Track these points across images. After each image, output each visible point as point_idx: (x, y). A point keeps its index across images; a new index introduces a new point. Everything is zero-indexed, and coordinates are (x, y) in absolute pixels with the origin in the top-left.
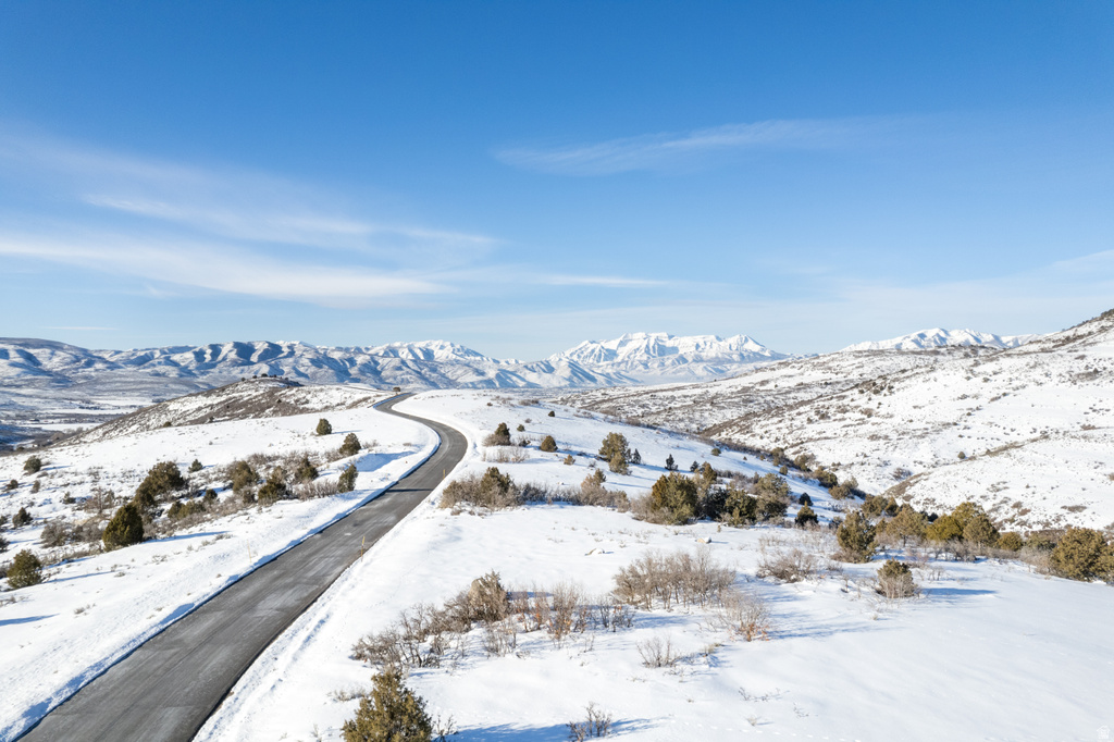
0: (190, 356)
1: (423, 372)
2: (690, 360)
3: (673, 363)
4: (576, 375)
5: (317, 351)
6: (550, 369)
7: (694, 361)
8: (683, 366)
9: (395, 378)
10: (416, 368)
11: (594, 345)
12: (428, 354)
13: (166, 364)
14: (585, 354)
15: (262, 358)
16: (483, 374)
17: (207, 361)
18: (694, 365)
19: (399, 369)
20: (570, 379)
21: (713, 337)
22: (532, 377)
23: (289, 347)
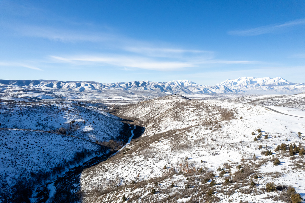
0: (124, 85)
1: (183, 89)
2: (261, 85)
3: (255, 86)
4: (226, 90)
5: (155, 83)
6: (218, 88)
7: (262, 85)
8: (259, 87)
9: (176, 91)
10: (181, 88)
11: (230, 81)
12: (182, 84)
13: (120, 87)
14: (227, 83)
15: (142, 85)
16: (199, 89)
17: (129, 86)
18: (262, 86)
19: (177, 88)
20: (224, 91)
21: (268, 78)
22: (213, 90)
23: (148, 82)
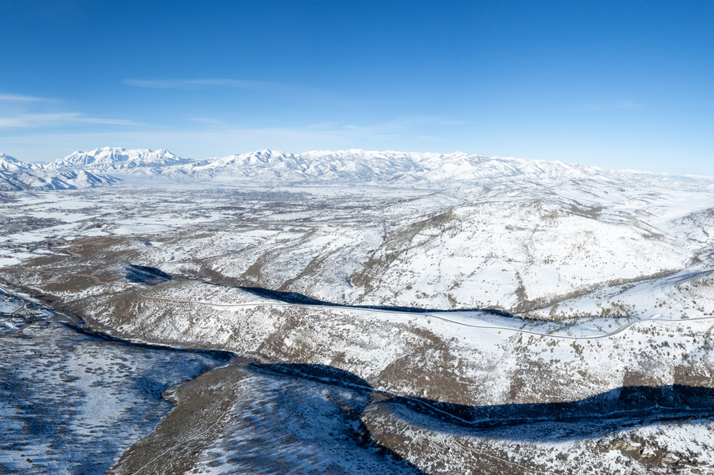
2: (138, 164)
4: (90, 179)
6: (75, 175)
10: (6, 178)
11: (81, 154)
21: (147, 150)
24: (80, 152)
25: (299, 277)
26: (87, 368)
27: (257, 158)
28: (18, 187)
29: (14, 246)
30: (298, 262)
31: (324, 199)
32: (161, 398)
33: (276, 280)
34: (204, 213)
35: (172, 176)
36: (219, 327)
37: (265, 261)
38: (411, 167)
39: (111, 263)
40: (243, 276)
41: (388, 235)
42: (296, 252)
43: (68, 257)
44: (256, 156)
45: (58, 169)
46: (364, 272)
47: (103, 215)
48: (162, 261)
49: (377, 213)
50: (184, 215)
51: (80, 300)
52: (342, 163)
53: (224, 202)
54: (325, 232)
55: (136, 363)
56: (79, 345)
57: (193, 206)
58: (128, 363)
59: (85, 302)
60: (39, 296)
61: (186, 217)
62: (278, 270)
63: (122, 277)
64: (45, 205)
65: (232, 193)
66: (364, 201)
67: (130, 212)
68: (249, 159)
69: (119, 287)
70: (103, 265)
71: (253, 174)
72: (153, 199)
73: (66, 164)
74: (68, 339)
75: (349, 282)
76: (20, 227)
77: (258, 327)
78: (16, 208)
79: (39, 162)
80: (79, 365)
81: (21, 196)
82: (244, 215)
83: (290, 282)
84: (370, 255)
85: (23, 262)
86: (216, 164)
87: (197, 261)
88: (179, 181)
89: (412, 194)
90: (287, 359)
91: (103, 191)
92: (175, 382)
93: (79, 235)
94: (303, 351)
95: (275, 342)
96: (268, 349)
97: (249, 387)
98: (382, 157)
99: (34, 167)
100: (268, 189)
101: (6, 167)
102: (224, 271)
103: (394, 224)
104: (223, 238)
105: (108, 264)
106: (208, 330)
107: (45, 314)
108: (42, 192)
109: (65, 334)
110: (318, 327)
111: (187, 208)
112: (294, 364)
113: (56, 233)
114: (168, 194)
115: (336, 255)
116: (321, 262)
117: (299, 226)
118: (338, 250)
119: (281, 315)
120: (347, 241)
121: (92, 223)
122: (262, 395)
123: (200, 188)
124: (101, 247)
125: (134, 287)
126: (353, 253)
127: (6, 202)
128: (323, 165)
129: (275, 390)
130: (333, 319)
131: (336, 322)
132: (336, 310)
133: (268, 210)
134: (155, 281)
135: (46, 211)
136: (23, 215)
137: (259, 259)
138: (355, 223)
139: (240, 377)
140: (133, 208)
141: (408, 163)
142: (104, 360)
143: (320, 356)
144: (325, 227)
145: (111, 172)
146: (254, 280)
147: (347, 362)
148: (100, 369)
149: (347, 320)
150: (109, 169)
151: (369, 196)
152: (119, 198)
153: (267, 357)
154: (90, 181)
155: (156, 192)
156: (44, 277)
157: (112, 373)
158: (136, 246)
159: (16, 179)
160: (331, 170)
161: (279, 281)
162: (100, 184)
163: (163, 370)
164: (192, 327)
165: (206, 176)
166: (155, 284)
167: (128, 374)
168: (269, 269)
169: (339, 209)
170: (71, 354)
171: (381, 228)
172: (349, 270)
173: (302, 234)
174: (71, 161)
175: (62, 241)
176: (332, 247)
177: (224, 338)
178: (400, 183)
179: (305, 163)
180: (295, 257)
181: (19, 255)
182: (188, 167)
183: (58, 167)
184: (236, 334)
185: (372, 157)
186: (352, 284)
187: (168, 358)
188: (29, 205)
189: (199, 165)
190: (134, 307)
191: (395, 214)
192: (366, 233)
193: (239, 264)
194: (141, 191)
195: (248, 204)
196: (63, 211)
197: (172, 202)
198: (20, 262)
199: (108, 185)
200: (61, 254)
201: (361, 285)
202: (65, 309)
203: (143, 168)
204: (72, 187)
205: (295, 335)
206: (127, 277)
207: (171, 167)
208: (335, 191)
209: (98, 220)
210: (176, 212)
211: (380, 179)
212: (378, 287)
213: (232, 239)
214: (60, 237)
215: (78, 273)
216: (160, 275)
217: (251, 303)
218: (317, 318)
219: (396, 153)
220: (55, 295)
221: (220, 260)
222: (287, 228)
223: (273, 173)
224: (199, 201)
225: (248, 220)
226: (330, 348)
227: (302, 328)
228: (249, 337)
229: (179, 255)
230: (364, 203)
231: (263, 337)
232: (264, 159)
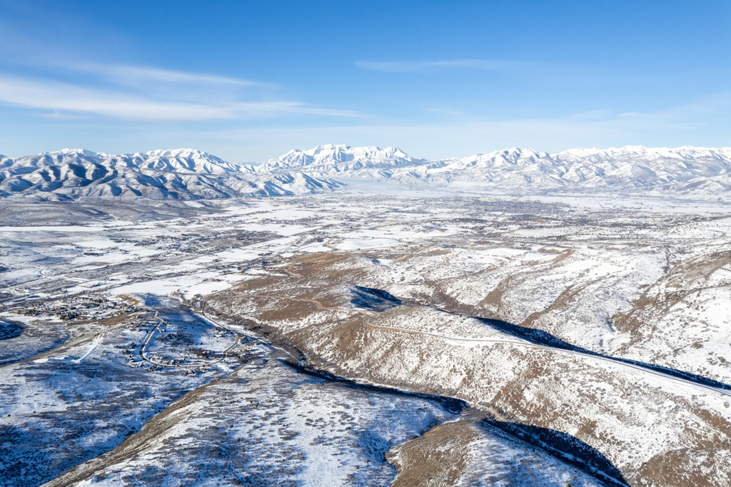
11: (298, 153)
14: (293, 159)
21: (375, 148)
24: (297, 151)
25: (547, 310)
26: (308, 420)
27: (503, 159)
28: (225, 193)
29: (223, 266)
30: (547, 291)
31: (585, 213)
32: (385, 460)
33: (519, 312)
34: (439, 225)
35: (402, 180)
36: (451, 367)
37: (508, 287)
38: (720, 169)
39: (334, 285)
40: (481, 303)
41: (672, 266)
42: (545, 278)
43: (285, 277)
44: (503, 156)
45: (271, 172)
46: (631, 313)
47: (325, 227)
48: (391, 282)
49: (657, 235)
50: (416, 227)
51: (300, 331)
52: (613, 165)
53: (463, 213)
54: (583, 255)
55: (359, 411)
56: (298, 388)
57: (427, 217)
58: (350, 412)
59: (305, 333)
60: (255, 328)
61: (419, 231)
62: (523, 300)
63: (347, 301)
64: (258, 215)
65: (472, 201)
66: (640, 217)
67: (356, 223)
68: (493, 159)
69: (344, 313)
70: (325, 286)
71: (498, 179)
72: (381, 208)
73: (281, 165)
74: (287, 381)
75: (610, 323)
76: (229, 242)
77: (495, 371)
78: (223, 219)
79: (249, 163)
80: (299, 415)
81: (229, 205)
82: (485, 229)
83: (536, 316)
84: (642, 291)
85: (234, 286)
86: (453, 166)
87: (429, 283)
88: (411, 186)
89: (717, 209)
90: (525, 419)
91: (324, 198)
92: (400, 438)
93: (298, 251)
94: (544, 410)
95: (513, 392)
96: (505, 402)
97: (480, 453)
98: (673, 155)
99: (243, 169)
100: (515, 198)
101: (209, 169)
102: (460, 296)
103: (682, 252)
104: (460, 256)
105: (331, 285)
106: (439, 370)
107: (262, 350)
108: (253, 199)
109: (284, 375)
110: (566, 380)
111: (419, 219)
112: (532, 426)
113: (271, 249)
114: (399, 202)
115: (596, 286)
116: (576, 293)
117: (551, 245)
118: (599, 279)
119: (523, 357)
120: (612, 269)
121: (312, 237)
122: (493, 466)
123: (436, 195)
124: (323, 265)
125: (360, 314)
126: (618, 286)
127: (211, 213)
128: (587, 168)
129: (507, 462)
130: (585, 372)
131: (588, 377)
132: (590, 360)
133: (514, 223)
134: (383, 307)
135: (259, 223)
136: (232, 228)
137: (500, 284)
138: (624, 246)
139: (470, 439)
140: (358, 219)
141: (716, 164)
142: (325, 408)
143: (564, 420)
144: (584, 248)
145: (333, 176)
146: (494, 309)
147: (598, 436)
148: (321, 419)
149: (602, 376)
150: (331, 172)
151: (648, 210)
152: (343, 206)
153: (503, 411)
154: (310, 186)
155: (385, 200)
156: (259, 303)
157: (333, 425)
158: (363, 263)
159: (222, 184)
160: (598, 175)
161: (523, 313)
162: (321, 190)
163: (387, 421)
164: (422, 365)
165: (442, 181)
166: (383, 310)
167: (350, 426)
168: (511, 297)
169: (604, 226)
170: (290, 401)
171: (663, 255)
172: (611, 307)
173: (554, 256)
174: (286, 162)
175: (278, 259)
176: (592, 276)
177: (457, 381)
178: (700, 193)
179: (564, 164)
180: (544, 285)
181: (229, 277)
182: (421, 170)
183: (271, 169)
184: (470, 378)
185: (657, 156)
186: (614, 328)
187: (393, 405)
188: (239, 216)
189: (434, 167)
190: (360, 338)
191: (685, 237)
192: (639, 260)
193: (477, 289)
194: (367, 198)
195: (490, 215)
196: (278, 222)
197: (403, 212)
198: (230, 286)
199: (329, 190)
200: (278, 275)
201: (626, 330)
202: (282, 343)
203: (370, 170)
204: (288, 193)
205: (536, 386)
206: (353, 301)
207: (402, 169)
208: (601, 203)
209: (319, 233)
210: (407, 223)
211: (667, 188)
212: (650, 337)
213: (470, 258)
214: (276, 253)
215: (298, 297)
216: (389, 299)
217: (488, 338)
218: (565, 368)
219: (697, 149)
220: (272, 325)
221: (455, 283)
222: (536, 248)
223: (523, 177)
224: (433, 211)
225: (490, 235)
226: (578, 411)
227: (546, 379)
228: (484, 383)
229: (410, 276)
230: (640, 220)
231: (500, 385)
232: (512, 160)
